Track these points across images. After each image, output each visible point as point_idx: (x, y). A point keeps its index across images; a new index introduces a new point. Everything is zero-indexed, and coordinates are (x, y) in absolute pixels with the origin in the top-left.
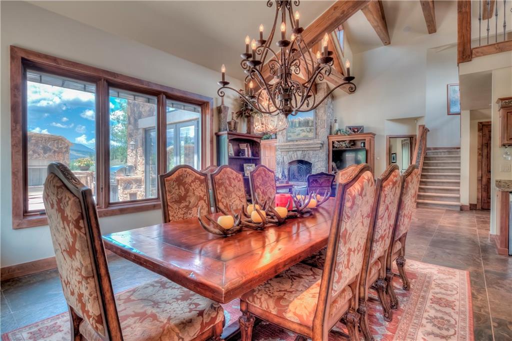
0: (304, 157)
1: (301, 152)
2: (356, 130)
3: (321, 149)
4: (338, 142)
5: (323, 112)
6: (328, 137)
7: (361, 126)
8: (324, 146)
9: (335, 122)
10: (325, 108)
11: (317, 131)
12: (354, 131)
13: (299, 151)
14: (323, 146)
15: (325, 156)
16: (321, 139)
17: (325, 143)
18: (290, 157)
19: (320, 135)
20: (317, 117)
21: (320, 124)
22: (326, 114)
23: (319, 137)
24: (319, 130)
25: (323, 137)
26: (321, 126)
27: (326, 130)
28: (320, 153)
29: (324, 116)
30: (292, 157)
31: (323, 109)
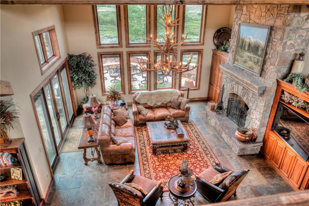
0: (243, 96)
1: (241, 87)
3: (261, 95)
6: (278, 81)
8: (266, 94)
10: (284, 33)
11: (265, 66)
13: (240, 84)
14: (264, 93)
15: (263, 107)
16: (267, 80)
17: (267, 90)
18: (232, 87)
19: (267, 74)
20: (270, 44)
21: (271, 57)
22: (283, 43)
23: (266, 76)
24: (268, 66)
25: (269, 79)
26: (272, 61)
27: (275, 70)
28: (259, 100)
29: (279, 45)
30: (233, 88)
31: (281, 33)
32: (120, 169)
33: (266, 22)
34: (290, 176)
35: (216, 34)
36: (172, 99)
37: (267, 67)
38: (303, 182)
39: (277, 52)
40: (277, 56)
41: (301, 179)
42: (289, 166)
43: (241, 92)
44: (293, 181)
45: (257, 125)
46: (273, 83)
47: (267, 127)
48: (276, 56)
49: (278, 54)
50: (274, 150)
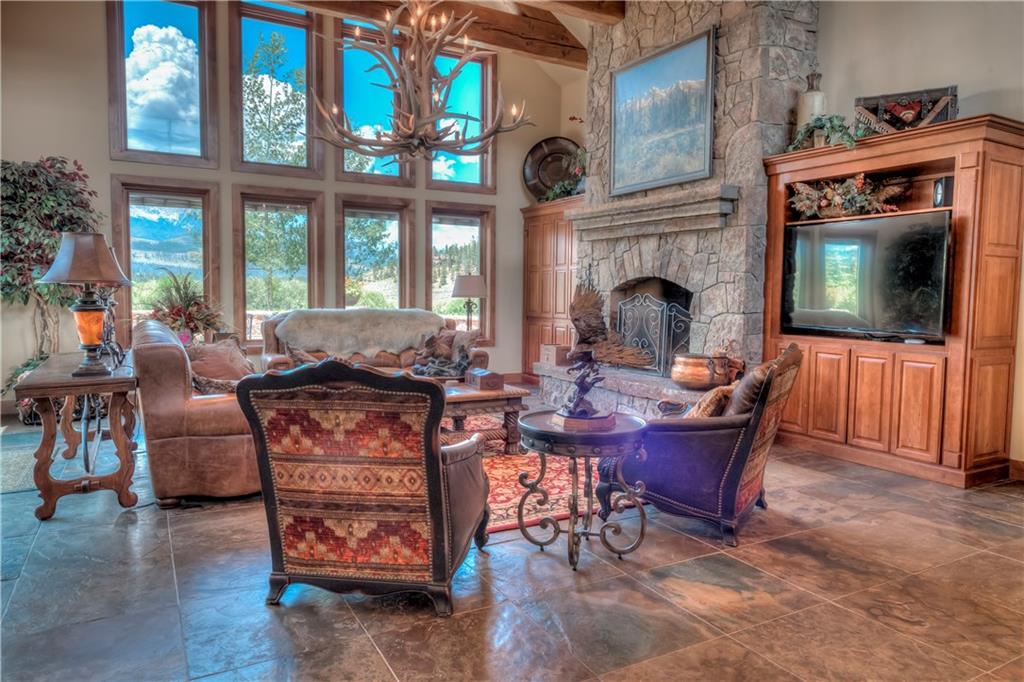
0: (664, 266)
1: (652, 243)
2: (908, 115)
3: (726, 225)
4: (815, 184)
5: (744, 42)
6: (767, 165)
7: (944, 91)
8: (743, 209)
9: (811, 88)
10: (755, 24)
11: (720, 140)
12: (896, 122)
13: (645, 236)
14: (735, 210)
15: (742, 258)
16: (733, 178)
17: (744, 196)
18: (619, 264)
19: (729, 160)
20: (722, 74)
21: (731, 106)
22: (759, 51)
23: (728, 168)
24: (728, 136)
25: (741, 167)
26: (737, 115)
27: (755, 131)
28: (724, 244)
29: (748, 61)
30: (623, 265)
31: (748, 28)
32: (243, 511)
33: (695, 27)
34: (894, 439)
35: (530, 159)
36: (417, 336)
37: (725, 141)
38: (946, 426)
39: (747, 84)
40: (751, 91)
41: (936, 423)
42: (878, 406)
43: (654, 259)
44: (912, 448)
45: (734, 329)
46: (757, 174)
47: (764, 332)
48: (748, 94)
49: (754, 86)
50: (812, 389)
